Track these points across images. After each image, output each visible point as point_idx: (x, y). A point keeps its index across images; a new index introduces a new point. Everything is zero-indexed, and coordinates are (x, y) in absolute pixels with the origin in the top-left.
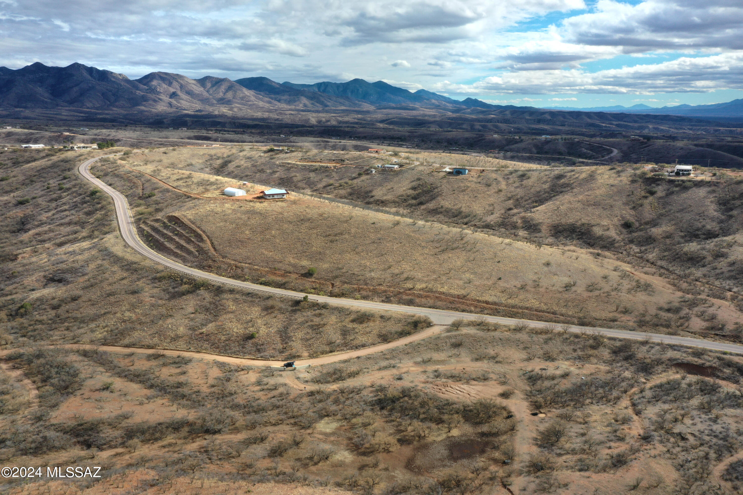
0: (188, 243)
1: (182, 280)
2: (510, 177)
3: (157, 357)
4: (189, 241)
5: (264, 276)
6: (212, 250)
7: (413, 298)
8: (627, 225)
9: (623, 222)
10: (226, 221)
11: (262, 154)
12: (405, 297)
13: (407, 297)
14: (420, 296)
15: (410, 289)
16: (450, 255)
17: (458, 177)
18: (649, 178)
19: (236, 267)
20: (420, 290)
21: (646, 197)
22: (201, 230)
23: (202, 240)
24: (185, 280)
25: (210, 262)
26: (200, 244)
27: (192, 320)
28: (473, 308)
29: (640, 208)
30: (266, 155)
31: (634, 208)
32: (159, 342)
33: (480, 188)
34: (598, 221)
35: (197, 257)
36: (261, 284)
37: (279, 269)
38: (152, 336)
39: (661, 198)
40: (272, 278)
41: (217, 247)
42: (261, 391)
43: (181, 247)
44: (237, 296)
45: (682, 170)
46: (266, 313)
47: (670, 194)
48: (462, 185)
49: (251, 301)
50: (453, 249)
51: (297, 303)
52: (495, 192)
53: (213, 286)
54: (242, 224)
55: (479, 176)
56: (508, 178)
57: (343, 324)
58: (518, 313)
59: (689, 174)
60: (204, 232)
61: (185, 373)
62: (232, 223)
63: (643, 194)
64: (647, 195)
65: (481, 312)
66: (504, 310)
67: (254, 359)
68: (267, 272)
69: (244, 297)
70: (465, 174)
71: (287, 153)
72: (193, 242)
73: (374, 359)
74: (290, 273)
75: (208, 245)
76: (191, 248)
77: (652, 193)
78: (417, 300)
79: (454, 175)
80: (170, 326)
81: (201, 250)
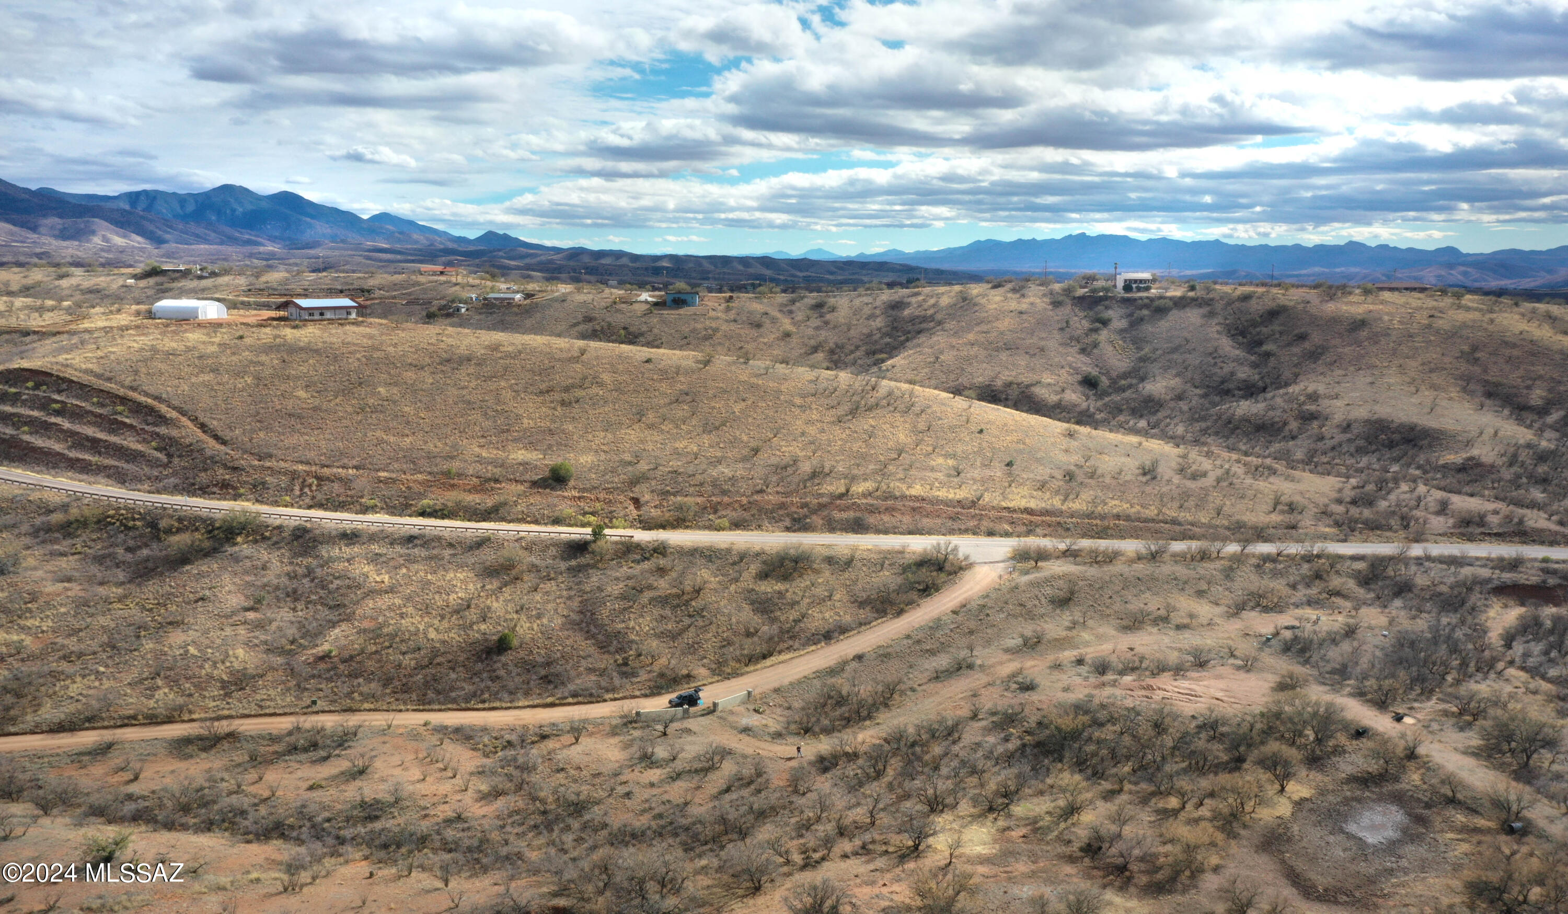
0: (112, 431)
1: (153, 525)
2: (793, 308)
3: (209, 743)
4: (115, 426)
5: (421, 495)
6: (212, 442)
7: (858, 514)
8: (1089, 383)
9: (1079, 377)
10: (215, 370)
11: (131, 281)
12: (837, 515)
13: (844, 515)
14: (872, 510)
15: (841, 496)
16: (872, 422)
17: (682, 311)
18: (1079, 298)
19: (319, 478)
20: (864, 495)
21: (1096, 330)
22: (147, 394)
23: (162, 420)
24: (163, 524)
25: (222, 474)
26: (163, 430)
27: (260, 625)
28: (1007, 527)
29: (1095, 351)
30: (143, 283)
31: (1083, 351)
32: (181, 700)
33: (742, 332)
34: (1036, 378)
35: (165, 466)
36: (423, 514)
37: (459, 475)
38: (147, 685)
39: (1122, 331)
40: (450, 497)
41: (227, 435)
42: (673, 779)
43: (94, 445)
44: (375, 548)
45: (1136, 281)
46: (496, 584)
47: (1135, 323)
48: (699, 326)
49: (431, 558)
50: (870, 409)
51: (578, 548)
52: (778, 339)
53: (279, 528)
54: (272, 376)
55: (728, 309)
56: (791, 312)
57: (742, 585)
58: (1108, 528)
59: (1148, 289)
60: (158, 398)
61: (362, 772)
62: (238, 374)
63: (1086, 324)
64: (1097, 325)
65: (1029, 533)
66: (1076, 525)
67: (552, 705)
68: (426, 484)
69: (398, 548)
70: (693, 304)
71: (200, 278)
72: (131, 427)
73: (899, 656)
74: (497, 481)
75: (189, 432)
76: (131, 442)
77: (1105, 323)
78: (871, 520)
79: (671, 308)
80: (192, 650)
81: (169, 446)
